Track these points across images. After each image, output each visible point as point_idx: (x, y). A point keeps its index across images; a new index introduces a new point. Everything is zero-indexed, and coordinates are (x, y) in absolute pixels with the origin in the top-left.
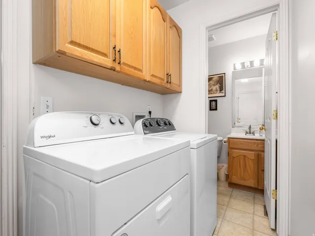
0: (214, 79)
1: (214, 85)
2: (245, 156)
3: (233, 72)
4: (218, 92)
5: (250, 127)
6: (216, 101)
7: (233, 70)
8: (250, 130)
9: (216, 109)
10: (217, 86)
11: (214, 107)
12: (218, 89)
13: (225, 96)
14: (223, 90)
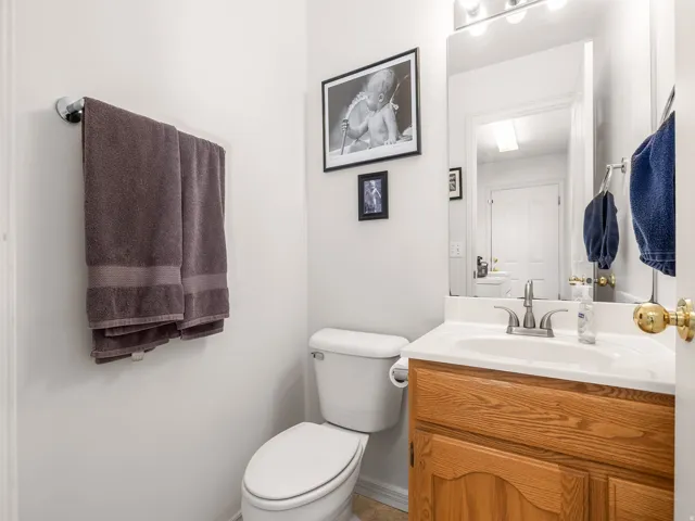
0: (372, 83)
1: (374, 109)
2: (501, 483)
3: (450, 40)
4: (392, 135)
5: (529, 297)
6: (382, 177)
7: (452, 32)
8: (529, 307)
9: (384, 214)
10: (388, 112)
11: (375, 204)
12: (392, 126)
13: (418, 153)
14: (409, 124)
